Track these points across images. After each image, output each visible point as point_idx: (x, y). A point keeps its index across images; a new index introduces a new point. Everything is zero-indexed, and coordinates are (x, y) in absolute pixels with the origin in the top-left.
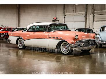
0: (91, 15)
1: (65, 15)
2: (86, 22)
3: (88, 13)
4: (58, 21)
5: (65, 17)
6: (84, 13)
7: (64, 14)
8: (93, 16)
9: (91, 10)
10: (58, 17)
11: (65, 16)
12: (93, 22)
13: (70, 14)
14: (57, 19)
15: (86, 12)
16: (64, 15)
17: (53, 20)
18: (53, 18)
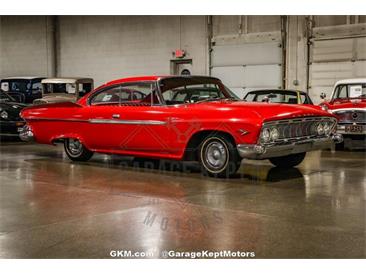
0: (302, 40)
1: (213, 41)
2: (284, 65)
3: (290, 34)
4: (189, 61)
5: (213, 47)
6: (277, 34)
7: (210, 38)
8: (309, 44)
9: (300, 25)
10: (188, 50)
11: (214, 44)
12: (309, 64)
13: (229, 39)
14: (184, 55)
15: (284, 31)
16: (210, 40)
17: (172, 61)
18: (174, 54)
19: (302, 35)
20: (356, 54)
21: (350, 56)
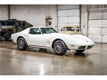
0: (86, 13)
3: (82, 11)
4: (51, 19)
8: (88, 14)
9: (86, 8)
10: (51, 15)
12: (88, 20)
14: (49, 17)
17: (46, 19)
18: (46, 16)
19: (86, 11)
20: (103, 17)
21: (101, 18)
